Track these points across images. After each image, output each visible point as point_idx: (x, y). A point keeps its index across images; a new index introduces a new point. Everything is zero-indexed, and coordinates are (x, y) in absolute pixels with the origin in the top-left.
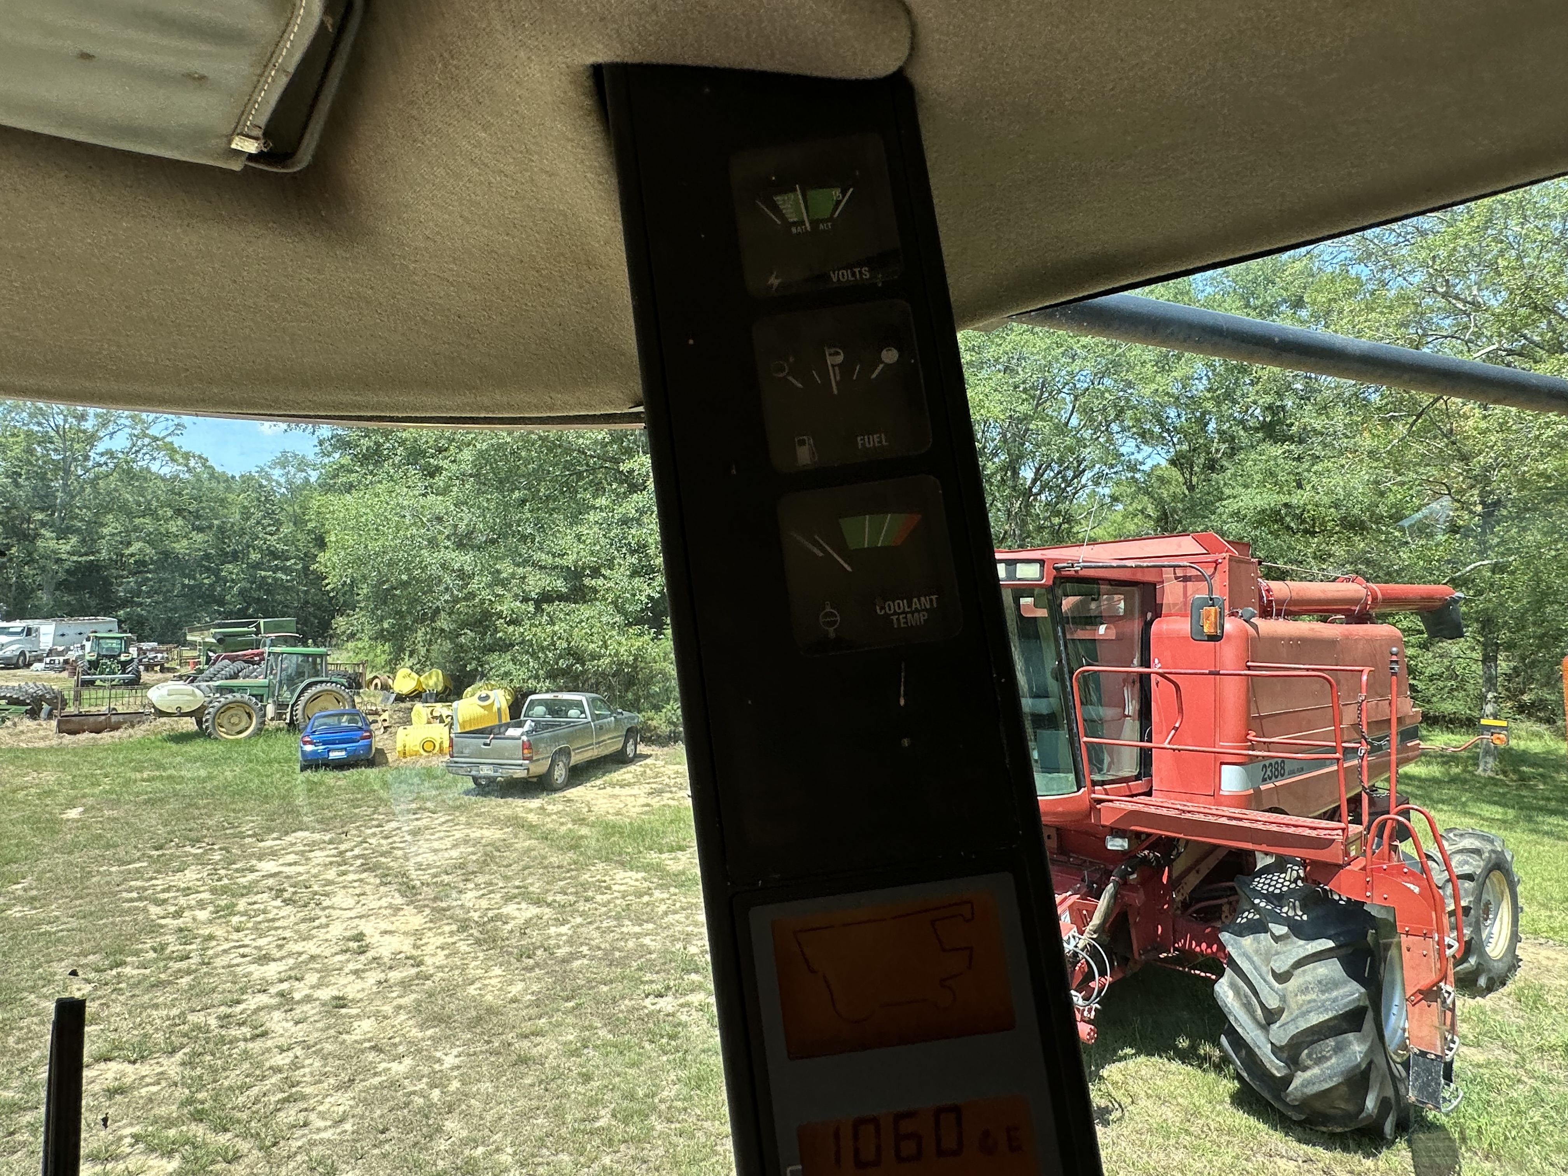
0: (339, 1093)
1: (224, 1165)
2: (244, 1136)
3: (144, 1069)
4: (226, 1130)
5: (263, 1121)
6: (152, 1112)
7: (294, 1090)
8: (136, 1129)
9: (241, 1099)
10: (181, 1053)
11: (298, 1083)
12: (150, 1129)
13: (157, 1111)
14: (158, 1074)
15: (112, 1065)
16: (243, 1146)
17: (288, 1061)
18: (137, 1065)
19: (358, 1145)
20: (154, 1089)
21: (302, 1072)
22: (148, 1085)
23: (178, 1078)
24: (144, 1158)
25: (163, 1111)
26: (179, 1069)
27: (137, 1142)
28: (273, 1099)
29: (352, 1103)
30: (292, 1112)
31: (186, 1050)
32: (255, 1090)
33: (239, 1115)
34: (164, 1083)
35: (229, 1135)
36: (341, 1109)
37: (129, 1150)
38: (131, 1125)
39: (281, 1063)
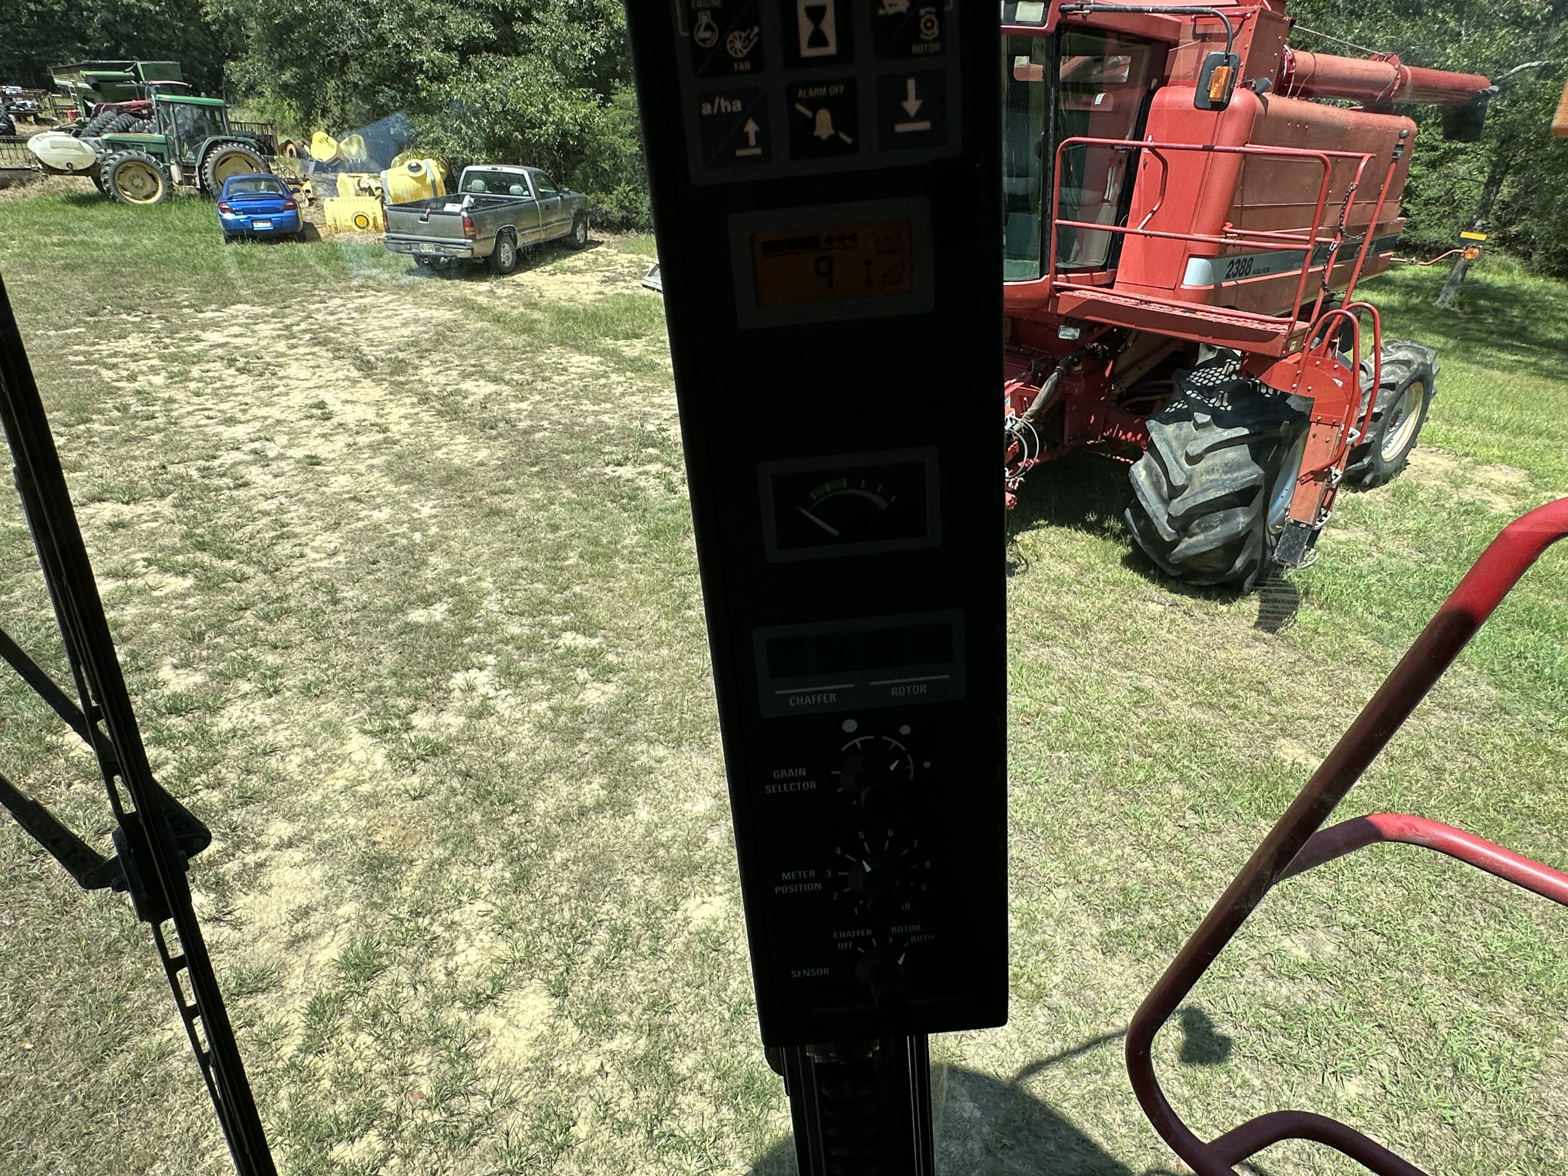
0: (328, 533)
1: (235, 584)
2: (249, 562)
3: (139, 509)
4: (230, 558)
5: (262, 552)
6: (157, 542)
7: (285, 530)
8: (146, 555)
9: (237, 535)
10: (170, 497)
11: (288, 525)
12: (159, 555)
13: (160, 541)
14: (153, 513)
15: (105, 504)
16: (250, 570)
17: (274, 507)
18: (132, 506)
19: (353, 572)
20: (154, 525)
21: (289, 515)
22: (146, 521)
23: (174, 517)
24: (159, 576)
25: (167, 541)
26: (172, 510)
27: (150, 564)
28: (267, 536)
29: (341, 541)
30: (288, 547)
31: (175, 495)
32: (249, 529)
33: (238, 547)
34: (161, 521)
35: (233, 562)
36: (332, 546)
37: (144, 570)
38: (140, 551)
39: (268, 508)
